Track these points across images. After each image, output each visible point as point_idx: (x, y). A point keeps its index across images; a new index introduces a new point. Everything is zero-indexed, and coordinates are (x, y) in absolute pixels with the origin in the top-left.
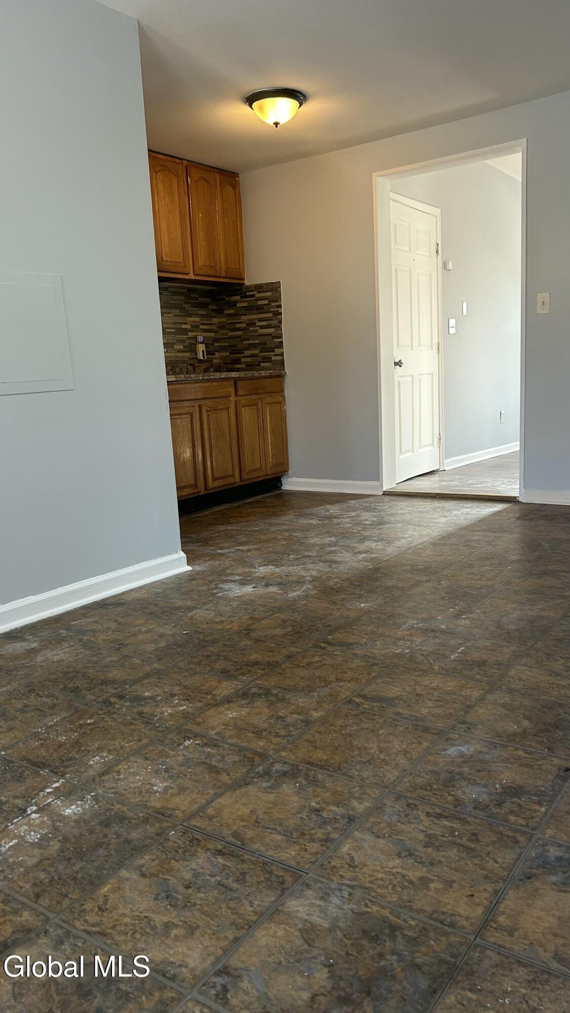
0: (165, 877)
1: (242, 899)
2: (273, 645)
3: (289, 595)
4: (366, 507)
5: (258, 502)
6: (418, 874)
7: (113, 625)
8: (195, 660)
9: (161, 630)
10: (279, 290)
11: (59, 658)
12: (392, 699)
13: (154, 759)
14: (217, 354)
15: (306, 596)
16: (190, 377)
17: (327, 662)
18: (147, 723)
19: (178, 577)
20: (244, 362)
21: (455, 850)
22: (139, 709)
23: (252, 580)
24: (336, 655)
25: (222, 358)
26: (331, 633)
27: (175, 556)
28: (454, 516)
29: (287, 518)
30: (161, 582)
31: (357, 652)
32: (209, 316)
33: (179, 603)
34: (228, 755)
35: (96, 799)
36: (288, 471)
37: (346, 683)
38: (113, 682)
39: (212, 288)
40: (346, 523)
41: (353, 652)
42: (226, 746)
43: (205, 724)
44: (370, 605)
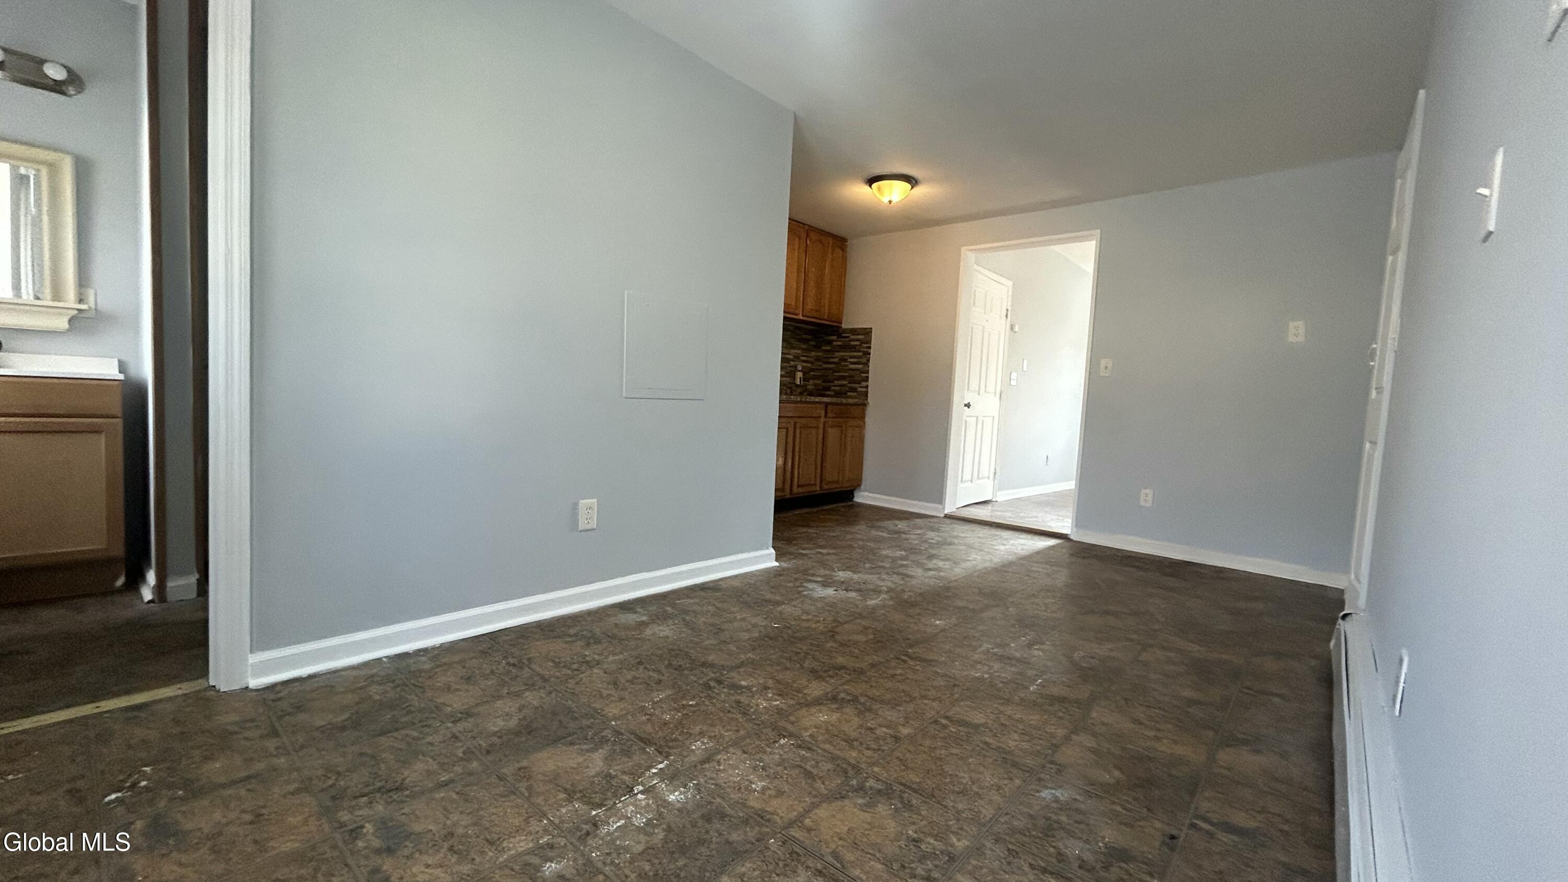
2: (857, 651)
3: (868, 603)
4: (931, 527)
5: (834, 510)
7: (712, 609)
8: (786, 655)
9: (754, 620)
10: (870, 334)
11: (665, 633)
12: (978, 726)
13: (751, 753)
14: (811, 381)
15: (884, 606)
16: (793, 398)
17: (910, 677)
18: (744, 713)
19: (768, 571)
20: (834, 390)
22: (737, 697)
23: (832, 583)
24: (918, 670)
25: (815, 385)
26: (911, 646)
27: (766, 552)
28: (1012, 545)
29: (857, 527)
30: (753, 574)
31: (937, 670)
32: (809, 350)
33: (768, 596)
34: (822, 761)
35: (698, 787)
36: (860, 487)
37: (930, 702)
38: (712, 665)
39: (813, 328)
40: (913, 539)
41: (934, 669)
42: (819, 751)
43: (798, 724)
44: (944, 623)
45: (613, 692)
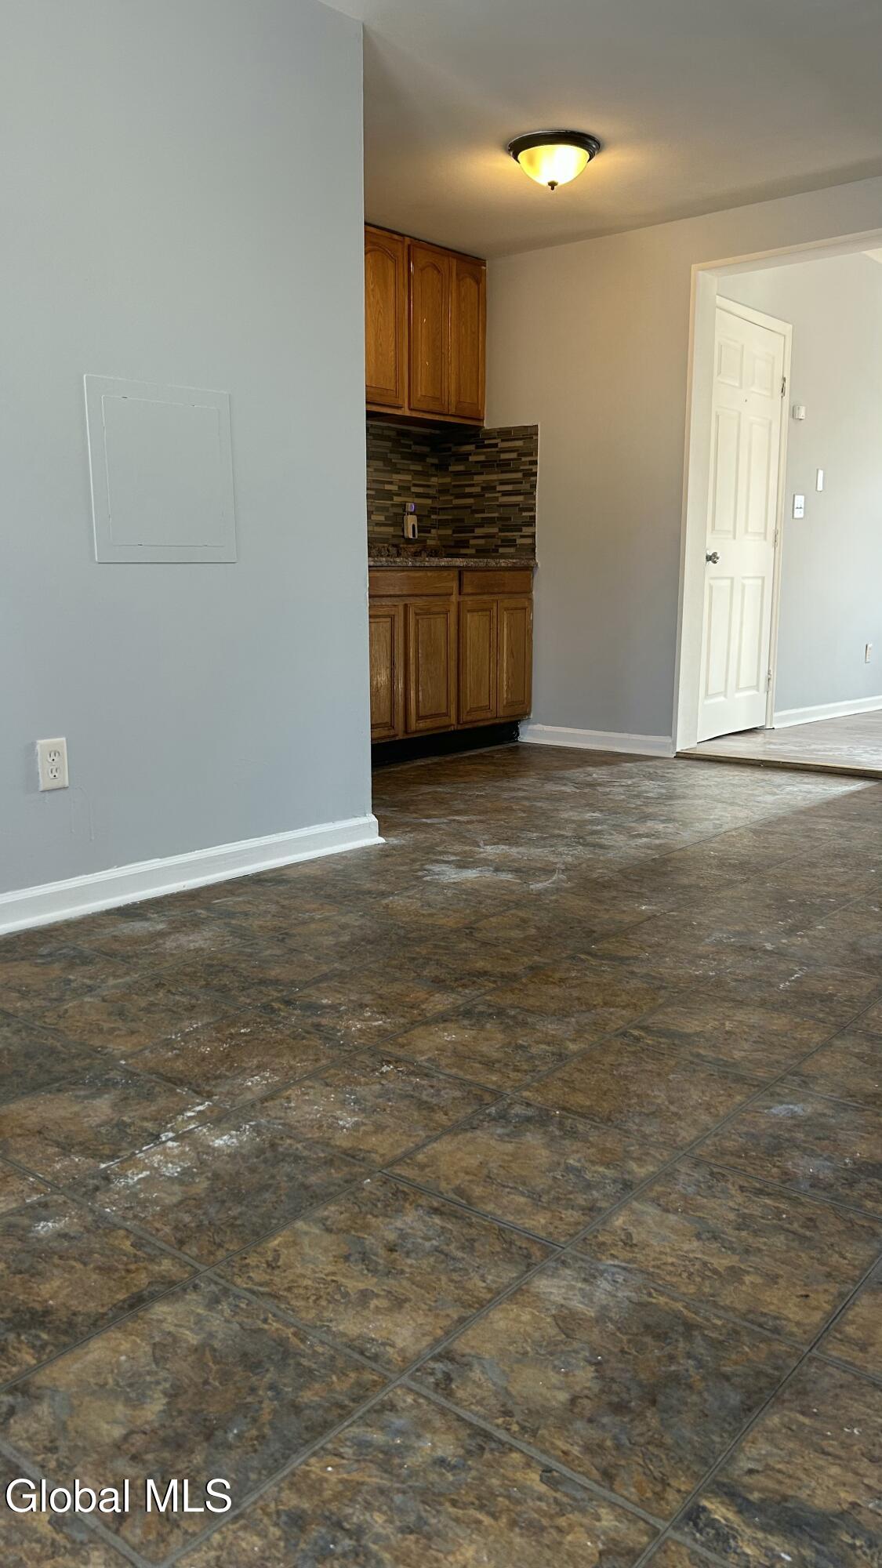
0: (360, 1234)
1: (470, 1271)
2: (509, 951)
3: (531, 887)
4: (650, 773)
5: (482, 756)
6: (726, 1262)
7: (273, 908)
8: (394, 962)
9: (343, 920)
10: (535, 438)
11: (197, 945)
12: (688, 1036)
13: (338, 1086)
14: (433, 531)
15: (557, 889)
16: (395, 562)
17: (590, 980)
18: (326, 1038)
19: (365, 851)
20: (473, 546)
21: (782, 1238)
22: (316, 1020)
23: (473, 862)
24: (604, 971)
25: (440, 538)
26: (596, 941)
27: (362, 820)
28: (788, 794)
29: (525, 784)
30: (341, 857)
31: (635, 969)
32: (425, 474)
33: (368, 886)
34: (445, 1088)
35: (257, 1129)
36: (529, 714)
37: (618, 1010)
38: (276, 982)
39: (433, 431)
40: (618, 792)
41: (630, 968)
42: (441, 1077)
43: (411, 1047)
44: (654, 908)
45: (119, 1024)
